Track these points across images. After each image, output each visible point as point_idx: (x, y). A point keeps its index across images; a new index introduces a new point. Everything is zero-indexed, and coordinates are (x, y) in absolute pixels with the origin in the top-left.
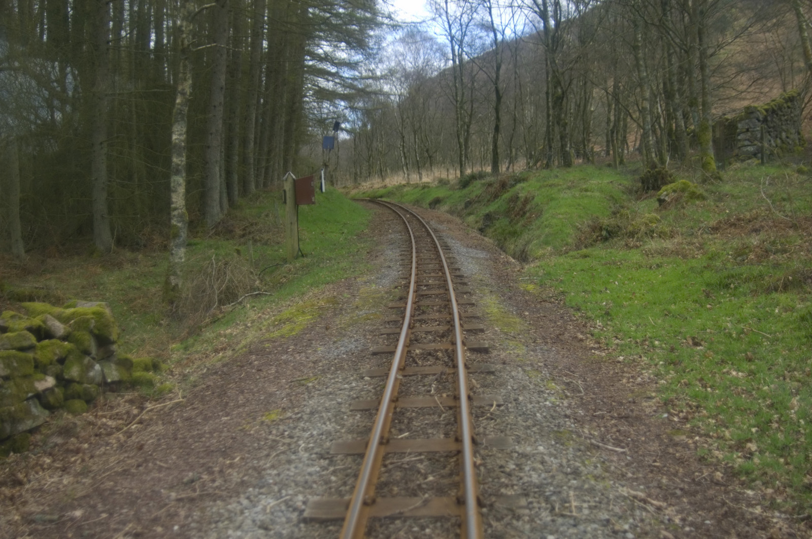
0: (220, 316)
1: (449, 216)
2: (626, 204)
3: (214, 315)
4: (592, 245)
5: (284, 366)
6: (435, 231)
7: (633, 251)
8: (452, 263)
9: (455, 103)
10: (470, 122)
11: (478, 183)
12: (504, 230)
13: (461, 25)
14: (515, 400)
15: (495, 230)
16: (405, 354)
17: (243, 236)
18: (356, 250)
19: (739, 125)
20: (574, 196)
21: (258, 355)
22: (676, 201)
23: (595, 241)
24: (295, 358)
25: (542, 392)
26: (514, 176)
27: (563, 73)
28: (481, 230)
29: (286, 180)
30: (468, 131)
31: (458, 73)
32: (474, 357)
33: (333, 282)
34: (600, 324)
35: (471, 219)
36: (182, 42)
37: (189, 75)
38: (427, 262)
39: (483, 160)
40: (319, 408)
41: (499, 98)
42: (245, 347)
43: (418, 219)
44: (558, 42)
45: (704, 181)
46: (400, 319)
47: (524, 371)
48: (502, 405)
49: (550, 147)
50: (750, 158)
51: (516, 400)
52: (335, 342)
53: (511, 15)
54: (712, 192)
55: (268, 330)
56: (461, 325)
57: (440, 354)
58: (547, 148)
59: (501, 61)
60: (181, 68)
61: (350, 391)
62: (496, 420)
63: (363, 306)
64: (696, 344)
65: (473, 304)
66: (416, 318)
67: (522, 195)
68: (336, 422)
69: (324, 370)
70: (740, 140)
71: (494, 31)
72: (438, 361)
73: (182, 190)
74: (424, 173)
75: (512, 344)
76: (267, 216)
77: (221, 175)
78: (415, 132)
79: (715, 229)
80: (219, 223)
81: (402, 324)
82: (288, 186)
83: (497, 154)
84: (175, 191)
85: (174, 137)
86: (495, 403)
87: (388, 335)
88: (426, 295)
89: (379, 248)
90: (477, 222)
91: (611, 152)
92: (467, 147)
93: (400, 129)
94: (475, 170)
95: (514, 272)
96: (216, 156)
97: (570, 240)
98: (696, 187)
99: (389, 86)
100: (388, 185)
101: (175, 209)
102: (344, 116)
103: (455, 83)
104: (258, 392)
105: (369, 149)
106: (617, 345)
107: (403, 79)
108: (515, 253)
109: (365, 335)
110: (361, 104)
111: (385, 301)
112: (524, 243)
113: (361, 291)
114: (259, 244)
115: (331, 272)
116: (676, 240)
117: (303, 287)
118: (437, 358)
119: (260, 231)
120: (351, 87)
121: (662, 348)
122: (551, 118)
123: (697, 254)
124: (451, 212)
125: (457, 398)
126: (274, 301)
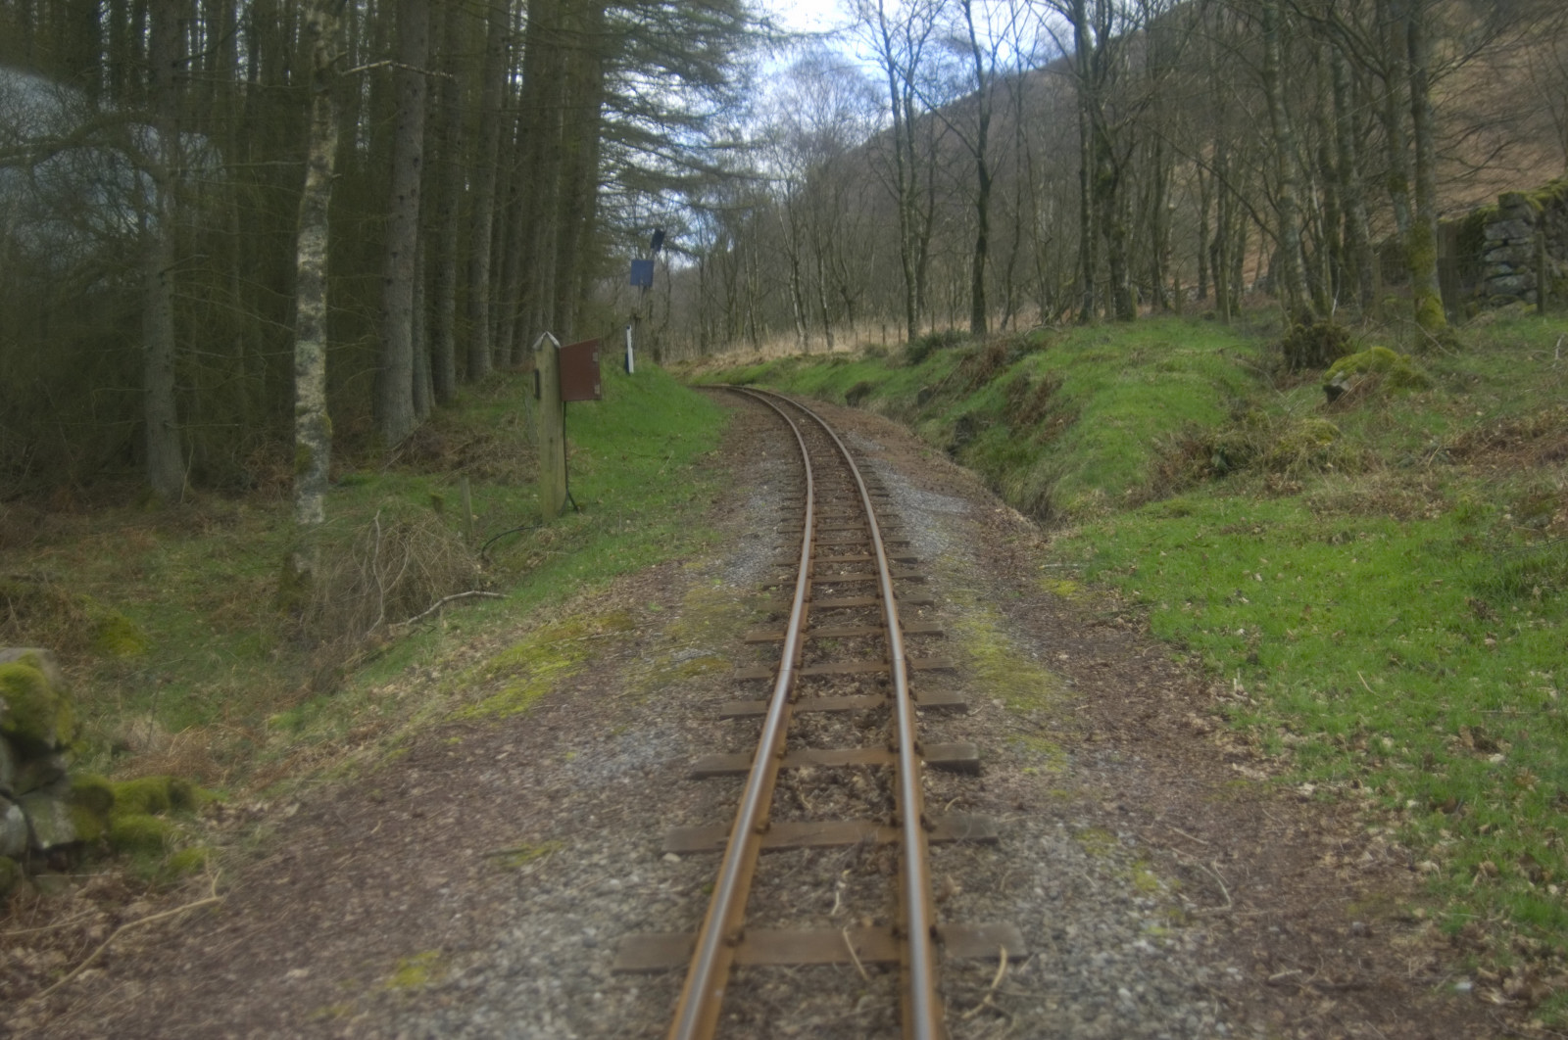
0: (384, 647)
1: (886, 421)
2: (1254, 397)
3: (370, 646)
4: (1189, 485)
5: (479, 804)
6: (857, 453)
7: (1283, 500)
8: (891, 529)
9: (897, 195)
10: (928, 233)
11: (944, 354)
12: (999, 451)
13: (909, 40)
14: (1056, 938)
15: (981, 451)
16: (773, 781)
17: (460, 464)
18: (689, 496)
19: (1488, 233)
20: (1145, 382)
21: (425, 768)
22: (1366, 390)
23: (1198, 477)
24: (509, 780)
25: (1124, 902)
26: (1017, 340)
27: (1115, 132)
28: (952, 451)
29: (540, 349)
30: (923, 252)
31: (903, 136)
32: (942, 788)
33: (631, 573)
34: (1241, 688)
35: (931, 426)
36: (317, 56)
37: (332, 128)
38: (838, 524)
39: (953, 310)
40: (535, 960)
41: (986, 184)
42: (403, 741)
43: (823, 429)
44: (1106, 68)
45: (1423, 347)
46: (770, 674)
47: (1072, 832)
48: (1025, 959)
49: (1089, 282)
50: (1510, 301)
51: (1060, 936)
52: (610, 737)
53: (1010, 18)
54: (1443, 372)
55: (467, 699)
56: (911, 694)
57: (859, 781)
58: (1083, 282)
59: (990, 111)
60: (316, 113)
61: (621, 902)
62: (1009, 1020)
63: (689, 635)
64: (1486, 747)
65: (939, 635)
66: (807, 672)
67: (1036, 379)
68: (568, 1014)
69: (570, 822)
70: (1489, 264)
71: (976, 50)
72: (854, 802)
73: (318, 371)
74: (837, 334)
75: (1036, 744)
76: (511, 422)
77: (415, 340)
78: (819, 253)
79: (1460, 453)
80: (412, 438)
81: (772, 689)
82: (543, 362)
83: (982, 295)
84: (304, 374)
85: (302, 259)
86: (1004, 954)
87: (738, 718)
88: (833, 609)
89: (738, 491)
90: (942, 434)
91: (1211, 292)
92: (921, 284)
93: (791, 247)
94: (938, 327)
95: (1026, 548)
96: (405, 299)
97: (1140, 475)
98: (1407, 361)
99: (767, 163)
100: (767, 358)
101: (305, 411)
102: (680, 222)
103: (898, 155)
104: (400, 885)
105: (730, 285)
106: (1291, 747)
107: (795, 150)
108: (1023, 500)
109: (682, 719)
110: (713, 200)
111: (738, 625)
112: (1043, 479)
113: (688, 596)
114: (490, 482)
115: (630, 547)
116: (1376, 478)
117: (567, 582)
118: (853, 795)
119: (493, 454)
120: (693, 164)
121: (1403, 759)
122: (1090, 224)
123: (1430, 510)
124: (891, 413)
125: (900, 935)
126: (500, 616)
